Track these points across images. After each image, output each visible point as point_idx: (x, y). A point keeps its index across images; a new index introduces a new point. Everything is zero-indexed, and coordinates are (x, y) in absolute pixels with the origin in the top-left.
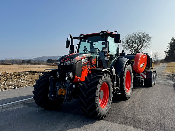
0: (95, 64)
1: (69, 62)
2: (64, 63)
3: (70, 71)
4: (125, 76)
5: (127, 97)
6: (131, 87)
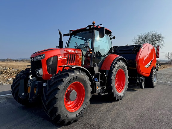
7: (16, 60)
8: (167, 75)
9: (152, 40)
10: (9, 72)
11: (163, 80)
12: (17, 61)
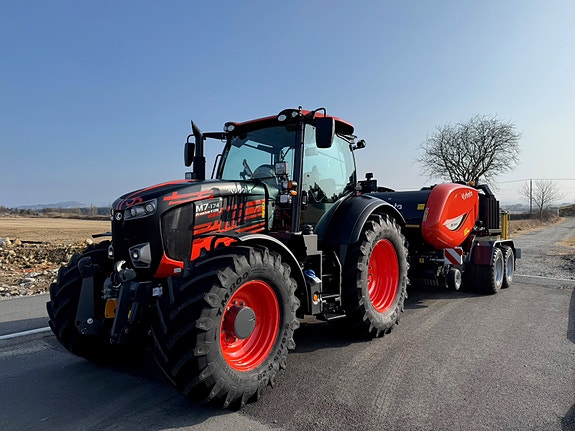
0: (260, 217)
1: (140, 210)
2: (122, 212)
3: (142, 241)
4: (366, 258)
5: (375, 330)
6: (399, 296)
7: (22, 211)
8: (532, 252)
9: (483, 143)
10: (12, 252)
11: (521, 270)
12: (28, 213)
